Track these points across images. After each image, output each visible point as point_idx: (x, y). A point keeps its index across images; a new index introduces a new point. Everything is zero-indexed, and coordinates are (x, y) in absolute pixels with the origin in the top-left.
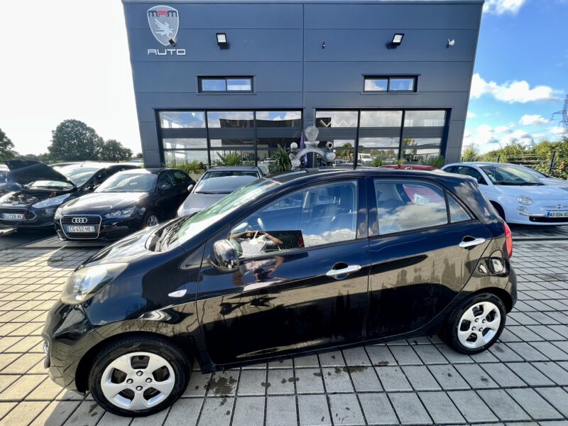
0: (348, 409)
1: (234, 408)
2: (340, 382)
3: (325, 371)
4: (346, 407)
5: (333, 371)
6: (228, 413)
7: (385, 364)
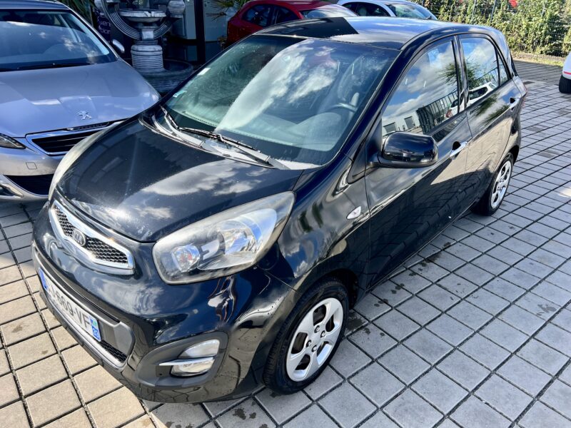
0: (459, 284)
1: (381, 329)
2: (434, 272)
3: (416, 269)
4: (456, 284)
5: (420, 266)
6: (382, 335)
7: (448, 245)
